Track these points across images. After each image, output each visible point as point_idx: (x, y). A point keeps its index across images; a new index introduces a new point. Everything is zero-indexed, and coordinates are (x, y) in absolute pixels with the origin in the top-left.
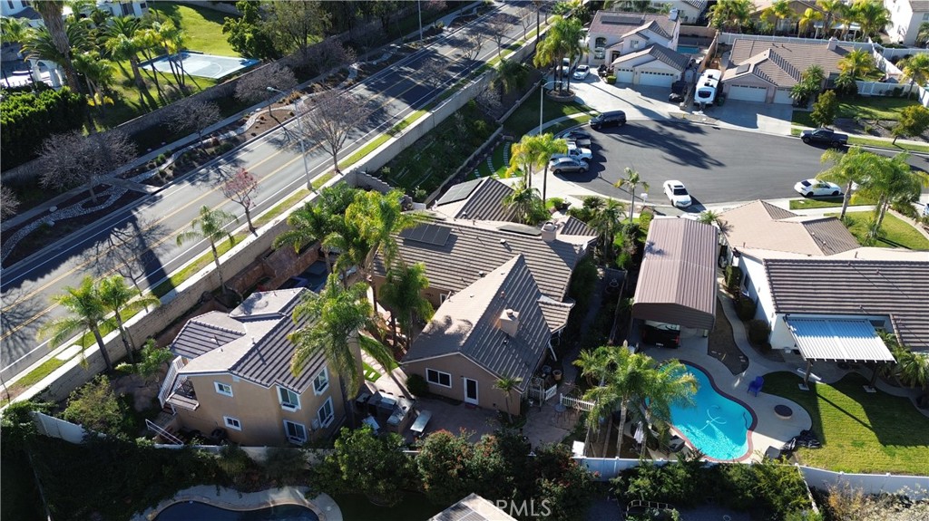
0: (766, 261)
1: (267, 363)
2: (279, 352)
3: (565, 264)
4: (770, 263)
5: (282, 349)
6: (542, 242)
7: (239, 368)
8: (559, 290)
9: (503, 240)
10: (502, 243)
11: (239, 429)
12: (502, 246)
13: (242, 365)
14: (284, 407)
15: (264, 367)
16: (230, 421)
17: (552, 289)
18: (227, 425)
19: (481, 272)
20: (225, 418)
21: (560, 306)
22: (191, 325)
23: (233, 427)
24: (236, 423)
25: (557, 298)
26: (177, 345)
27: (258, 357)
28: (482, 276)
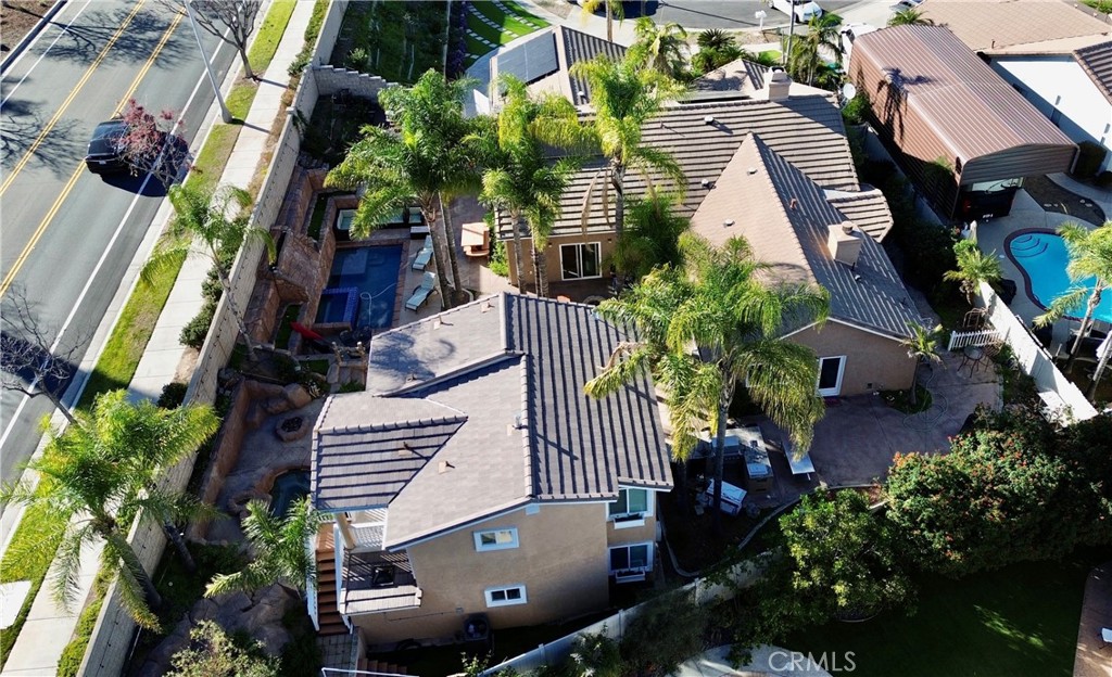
0: (1079, 52)
1: (577, 452)
2: (574, 425)
3: (829, 130)
4: (1084, 54)
5: (573, 417)
6: (772, 104)
7: (544, 485)
8: (846, 174)
9: (709, 118)
10: (708, 123)
11: (523, 600)
12: (710, 128)
13: (543, 475)
14: (618, 526)
15: (578, 464)
16: (497, 596)
17: (833, 175)
18: (491, 603)
19: (705, 181)
20: (488, 595)
21: (859, 199)
22: (327, 440)
23: (507, 602)
24: (514, 594)
25: (849, 188)
26: (325, 494)
27: (553, 452)
28: (709, 186)
